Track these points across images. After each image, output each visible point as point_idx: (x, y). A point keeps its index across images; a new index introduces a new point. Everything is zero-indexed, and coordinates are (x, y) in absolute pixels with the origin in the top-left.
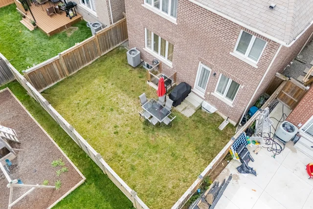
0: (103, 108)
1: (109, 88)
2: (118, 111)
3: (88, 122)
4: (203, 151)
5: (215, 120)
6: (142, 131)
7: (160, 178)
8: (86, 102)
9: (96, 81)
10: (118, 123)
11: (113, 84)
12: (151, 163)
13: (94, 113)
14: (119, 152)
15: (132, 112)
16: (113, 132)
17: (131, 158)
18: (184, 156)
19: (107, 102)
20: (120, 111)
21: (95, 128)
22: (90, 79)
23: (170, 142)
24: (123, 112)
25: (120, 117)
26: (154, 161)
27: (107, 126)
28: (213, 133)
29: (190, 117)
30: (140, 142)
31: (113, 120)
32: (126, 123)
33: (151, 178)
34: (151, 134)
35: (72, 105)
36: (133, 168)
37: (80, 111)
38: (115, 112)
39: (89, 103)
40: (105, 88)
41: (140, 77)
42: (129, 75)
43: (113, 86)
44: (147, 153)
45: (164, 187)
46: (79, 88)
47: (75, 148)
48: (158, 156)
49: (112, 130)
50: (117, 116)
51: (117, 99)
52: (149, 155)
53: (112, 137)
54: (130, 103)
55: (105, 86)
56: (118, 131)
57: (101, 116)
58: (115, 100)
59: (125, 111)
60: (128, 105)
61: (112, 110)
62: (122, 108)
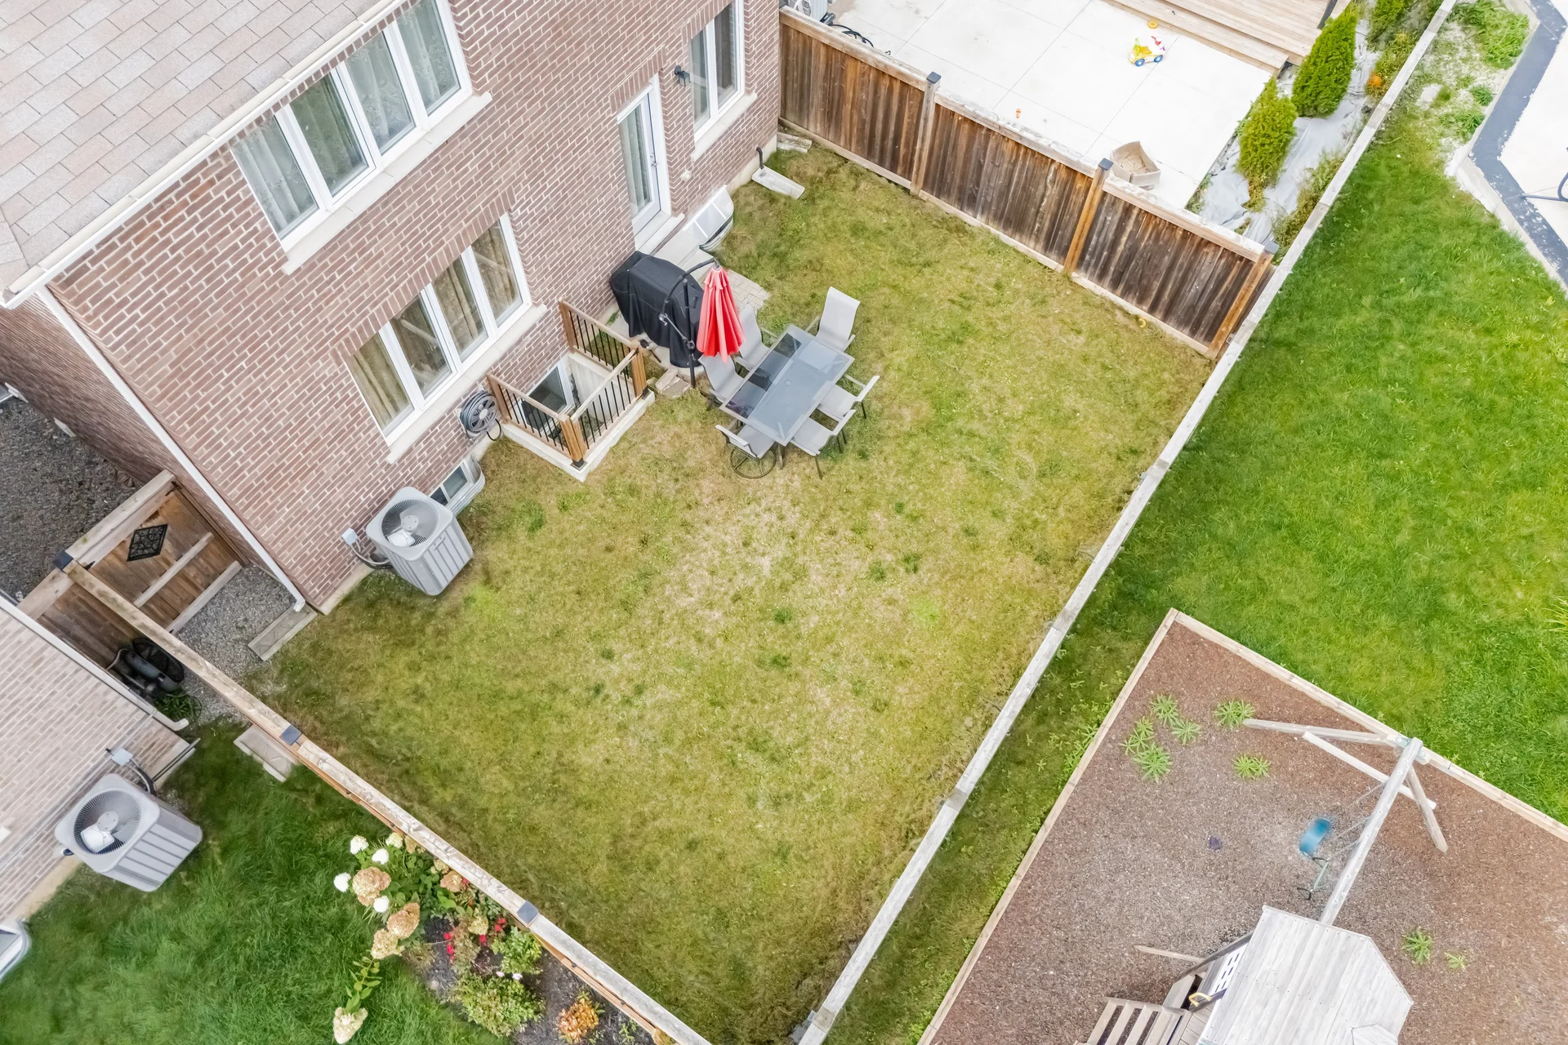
0: (780, 662)
1: (637, 667)
2: (784, 587)
3: (879, 707)
4: (912, 245)
5: (761, 208)
6: (875, 461)
7: (1059, 374)
8: (754, 761)
9: (588, 758)
10: (856, 564)
11: (608, 655)
12: (1015, 408)
13: (823, 695)
14: (999, 531)
15: (781, 518)
16: (913, 577)
17: (1010, 476)
18: (953, 302)
19: (739, 654)
20: (788, 576)
21: (903, 663)
22: (583, 791)
23: (911, 352)
24: (787, 563)
25: (815, 567)
26: (1001, 400)
27: (881, 613)
28: (825, 213)
29: (768, 287)
30: (931, 456)
31: (841, 592)
32: (850, 534)
33: (1068, 401)
34: (883, 424)
35: (792, 833)
36: (1049, 470)
38: (794, 599)
39: (756, 746)
40: (639, 690)
41: (539, 524)
42: (519, 584)
43: (616, 647)
44: (976, 425)
45: (1086, 359)
46: (665, 836)
48: (975, 387)
49: (899, 586)
50: (816, 579)
51: (711, 606)
52: (982, 417)
53: (936, 577)
54: (728, 539)
55: (628, 690)
56: (900, 556)
57: (835, 655)
58: (717, 614)
59: (780, 550)
60: (745, 544)
61: (781, 619)
62: (766, 572)
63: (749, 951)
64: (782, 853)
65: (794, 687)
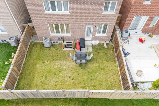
0: (55, 74)
1: (48, 64)
2: (63, 70)
3: (55, 85)
4: (109, 59)
5: (101, 46)
6: (82, 70)
7: (106, 81)
8: (44, 78)
9: (38, 65)
10: (69, 75)
11: (48, 61)
12: (98, 79)
13: (54, 79)
14: (83, 85)
15: (70, 66)
16: (72, 80)
17: (90, 83)
18: (106, 66)
19: (54, 71)
20: (64, 70)
21: (62, 85)
22: (34, 67)
23: (96, 66)
24: (66, 69)
25: (67, 71)
26: (98, 77)
27: (66, 80)
28: (105, 50)
29: (93, 51)
30: (86, 74)
31: (66, 75)
32: (72, 72)
33: (103, 84)
34: (86, 68)
35: (39, 85)
37: (46, 84)
38: (62, 72)
39: (46, 77)
41: (57, 50)
42: (50, 52)
43: (49, 61)
44: (93, 76)
45: (111, 82)
46: (33, 75)
47: (63, 101)
48: (97, 74)
49: (70, 80)
50: (65, 72)
52: (95, 76)
53: (73, 82)
54: (65, 63)
55: (45, 64)
56: (73, 78)
57: (59, 78)
58: (57, 67)
59: (66, 68)
60: (65, 65)
61: (60, 72)
62: (64, 68)
64: (37, 85)
65: (53, 77)
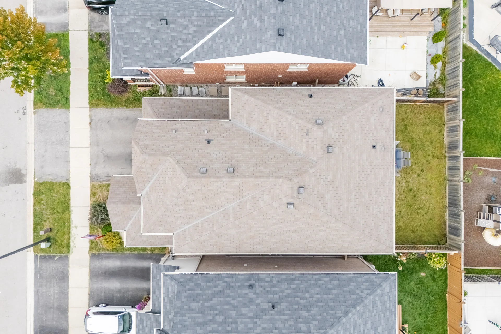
0: (415, 196)
3: (430, 194)
7: (424, 125)
8: (419, 211)
10: (415, 176)
12: (421, 135)
13: (423, 197)
14: (430, 158)
16: (424, 173)
17: (427, 148)
18: (401, 122)
19: (409, 199)
22: (403, 228)
23: (401, 136)
25: (410, 180)
26: (419, 135)
27: (423, 181)
30: (414, 152)
31: (416, 181)
32: (411, 172)
33: (428, 129)
35: (430, 216)
36: (432, 142)
37: (429, 207)
38: (411, 187)
39: (419, 209)
40: (401, 212)
44: (418, 143)
45: (426, 119)
46: (416, 226)
48: (414, 136)
49: (423, 175)
50: (411, 182)
51: (401, 195)
52: (418, 141)
53: (427, 171)
55: (399, 213)
56: (420, 171)
57: (421, 191)
58: (403, 196)
59: (404, 181)
60: (400, 183)
61: (411, 190)
62: (405, 185)
63: (434, 232)
64: (430, 219)
65: (419, 198)
